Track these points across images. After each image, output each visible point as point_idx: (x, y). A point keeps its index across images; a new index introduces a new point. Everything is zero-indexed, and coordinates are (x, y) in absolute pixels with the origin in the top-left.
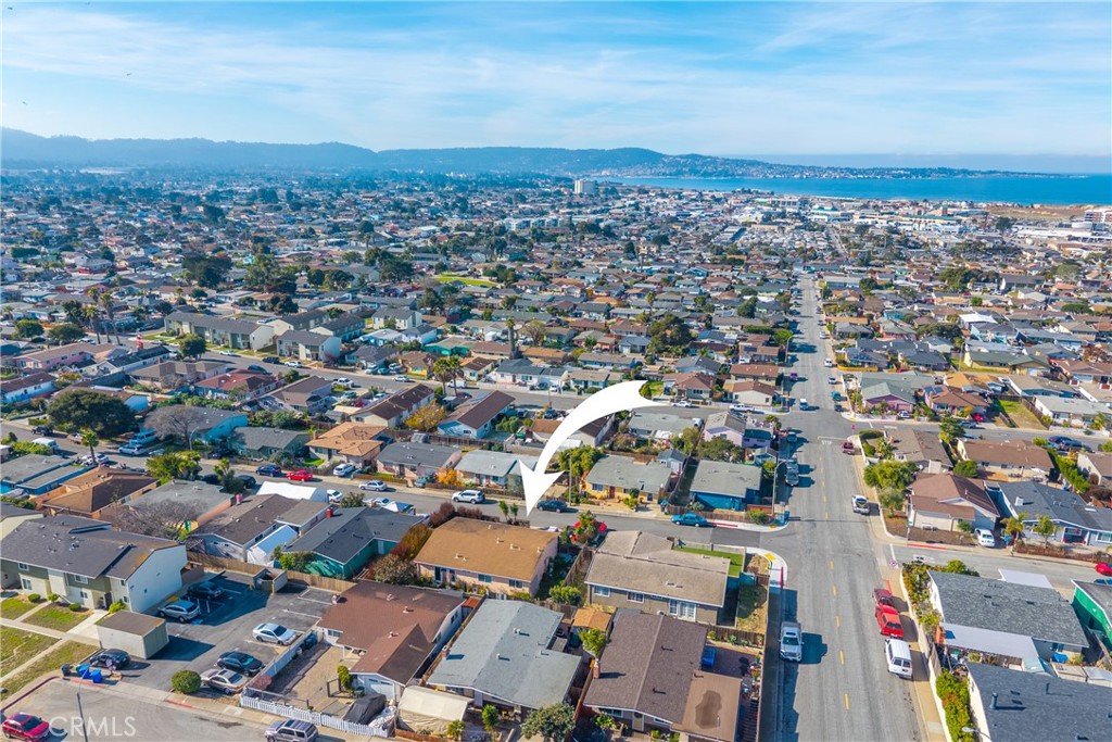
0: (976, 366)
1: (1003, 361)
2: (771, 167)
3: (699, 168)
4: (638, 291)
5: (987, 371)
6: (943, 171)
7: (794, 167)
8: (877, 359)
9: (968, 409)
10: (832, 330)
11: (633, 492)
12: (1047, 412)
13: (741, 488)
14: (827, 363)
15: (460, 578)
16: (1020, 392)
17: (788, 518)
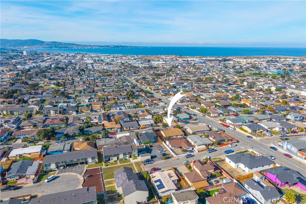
0: (184, 92)
3: (57, 46)
8: (168, 93)
9: (195, 99)
10: (151, 89)
11: (175, 121)
12: (204, 98)
13: (188, 116)
14: (160, 95)
15: (173, 137)
16: (196, 96)
17: (197, 119)
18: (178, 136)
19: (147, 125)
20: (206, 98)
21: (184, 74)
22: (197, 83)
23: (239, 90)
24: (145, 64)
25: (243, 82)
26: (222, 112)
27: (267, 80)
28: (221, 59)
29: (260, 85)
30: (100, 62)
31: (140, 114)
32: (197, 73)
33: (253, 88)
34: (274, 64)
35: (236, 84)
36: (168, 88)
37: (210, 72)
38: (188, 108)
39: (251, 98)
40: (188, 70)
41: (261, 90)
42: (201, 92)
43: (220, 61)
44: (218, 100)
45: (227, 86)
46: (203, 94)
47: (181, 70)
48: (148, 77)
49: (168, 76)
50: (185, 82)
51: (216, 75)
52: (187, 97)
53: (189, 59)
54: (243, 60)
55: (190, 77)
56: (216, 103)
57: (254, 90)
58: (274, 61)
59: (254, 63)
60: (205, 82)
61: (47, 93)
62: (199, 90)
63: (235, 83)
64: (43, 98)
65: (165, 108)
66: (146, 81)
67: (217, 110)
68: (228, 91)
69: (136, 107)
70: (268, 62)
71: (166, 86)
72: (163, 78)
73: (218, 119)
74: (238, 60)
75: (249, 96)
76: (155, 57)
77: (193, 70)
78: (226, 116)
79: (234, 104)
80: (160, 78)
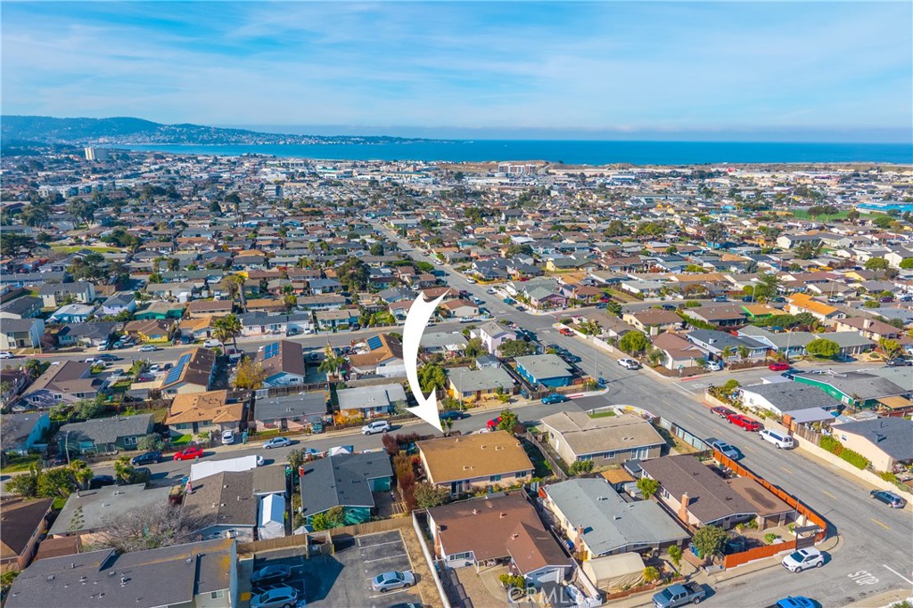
0: (558, 270)
1: (572, 264)
2: (258, 135)
3: (195, 136)
4: (270, 243)
5: (566, 272)
6: (384, 138)
7: (277, 135)
8: (501, 273)
9: (599, 295)
10: (443, 258)
11: (501, 390)
12: (635, 291)
13: (562, 369)
14: (470, 280)
15: (474, 484)
16: (604, 281)
17: (603, 382)
18: (499, 477)
19: (372, 409)
20: (642, 291)
21: (567, 211)
22: (611, 239)
23: (766, 265)
24: (444, 185)
25: (777, 236)
26: (714, 350)
27: (861, 232)
28: (688, 172)
29: (839, 248)
30: (306, 178)
31: (360, 353)
32: (610, 209)
33: (815, 258)
34: (865, 184)
35: (752, 245)
36: (503, 253)
37: (655, 206)
38: (567, 330)
39: (819, 291)
40: (582, 200)
41: (848, 264)
42: (625, 270)
43: (686, 178)
44: (693, 298)
45: (716, 252)
46: (630, 276)
47: (561, 201)
48: (442, 220)
49: (513, 216)
50: (568, 236)
51: (677, 216)
52: (569, 288)
53: (588, 172)
54: (760, 175)
55: (589, 222)
56: (686, 313)
57: (822, 263)
58: (862, 178)
59: (799, 183)
60: (641, 236)
61: (54, 269)
62: (617, 261)
63: (746, 241)
64: (25, 284)
65: (473, 328)
66: (433, 231)
67: (693, 339)
68: (723, 268)
69: (359, 321)
70: (843, 179)
71: (498, 248)
72: (495, 222)
73: (701, 382)
74: (745, 175)
75: (811, 286)
76: (482, 167)
77: (600, 202)
78: (734, 367)
79: (758, 316)
80: (482, 224)
